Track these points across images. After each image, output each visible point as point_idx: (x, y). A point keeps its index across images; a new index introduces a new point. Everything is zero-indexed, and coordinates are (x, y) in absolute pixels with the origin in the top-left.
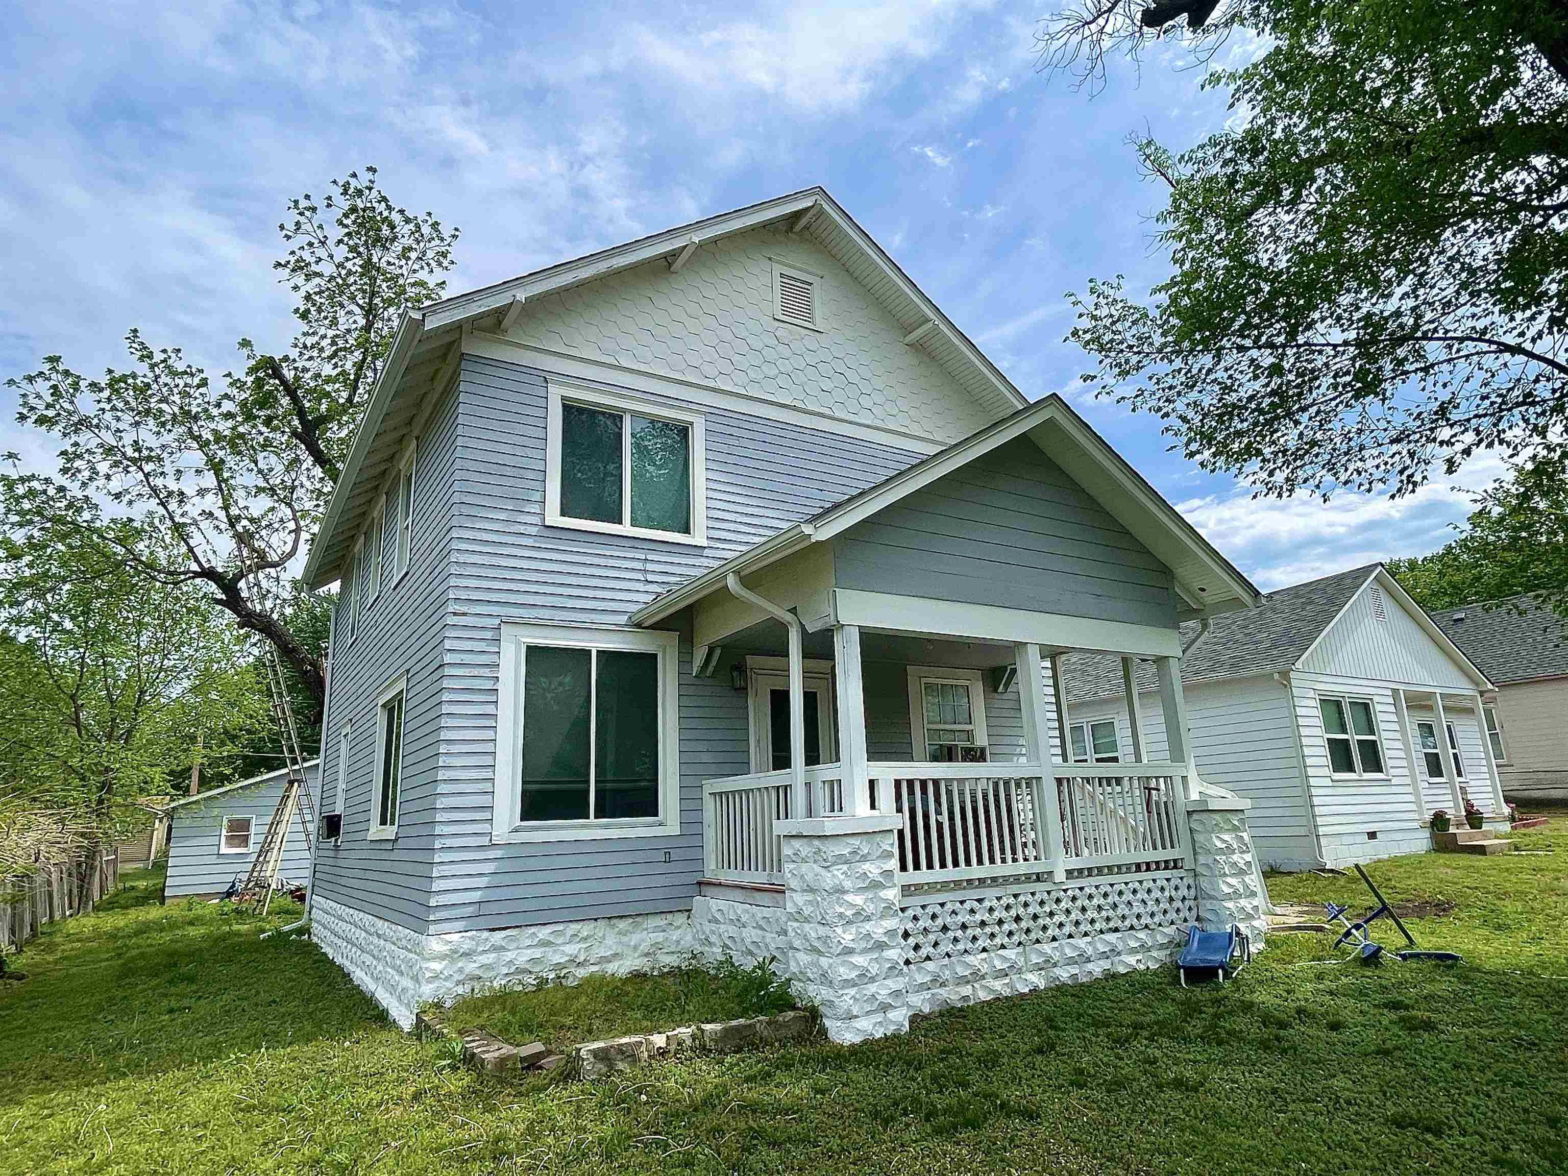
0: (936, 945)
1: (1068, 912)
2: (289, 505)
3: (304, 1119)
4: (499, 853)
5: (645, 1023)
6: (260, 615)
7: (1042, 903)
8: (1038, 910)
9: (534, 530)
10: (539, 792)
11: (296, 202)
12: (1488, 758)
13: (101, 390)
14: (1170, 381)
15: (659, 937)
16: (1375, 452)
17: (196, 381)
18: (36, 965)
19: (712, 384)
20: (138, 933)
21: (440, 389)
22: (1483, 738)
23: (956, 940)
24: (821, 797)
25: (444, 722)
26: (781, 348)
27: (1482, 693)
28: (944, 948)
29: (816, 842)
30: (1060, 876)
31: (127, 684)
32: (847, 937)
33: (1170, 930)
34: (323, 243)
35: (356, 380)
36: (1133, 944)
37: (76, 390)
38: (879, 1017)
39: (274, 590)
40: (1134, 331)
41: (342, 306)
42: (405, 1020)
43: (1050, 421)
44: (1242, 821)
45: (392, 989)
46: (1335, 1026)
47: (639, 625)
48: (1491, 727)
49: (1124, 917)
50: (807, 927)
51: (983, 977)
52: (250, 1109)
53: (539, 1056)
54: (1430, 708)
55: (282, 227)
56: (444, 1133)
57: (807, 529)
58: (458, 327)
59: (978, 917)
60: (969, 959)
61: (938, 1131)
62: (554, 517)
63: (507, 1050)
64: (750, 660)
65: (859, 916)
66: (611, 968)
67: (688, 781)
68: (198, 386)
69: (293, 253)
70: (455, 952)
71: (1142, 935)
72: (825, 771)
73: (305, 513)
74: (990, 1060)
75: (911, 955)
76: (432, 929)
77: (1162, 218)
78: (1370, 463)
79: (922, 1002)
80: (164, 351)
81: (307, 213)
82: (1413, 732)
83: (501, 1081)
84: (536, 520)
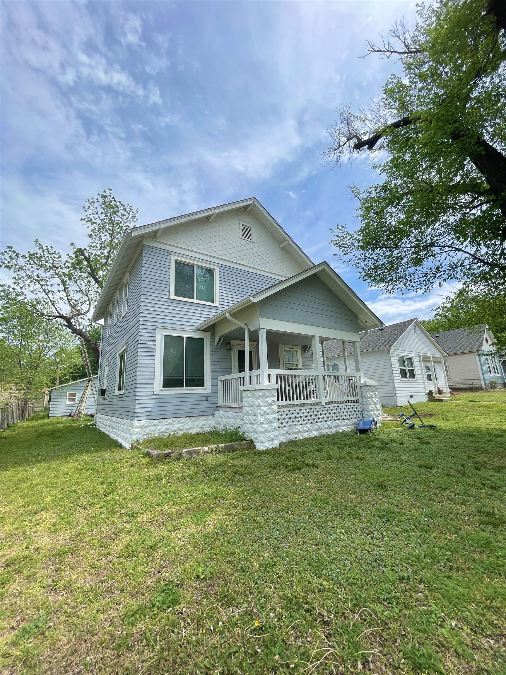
0: (287, 423)
1: (325, 414)
2: (87, 296)
3: (98, 472)
4: (156, 397)
5: (201, 444)
6: (78, 330)
7: (318, 411)
8: (317, 413)
9: (166, 300)
10: (168, 379)
11: (89, 200)
12: (445, 376)
13: (26, 258)
14: (359, 257)
15: (205, 422)
16: (418, 280)
17: (57, 256)
18: (10, 435)
19: (221, 257)
20: (42, 426)
21: (136, 257)
22: (444, 370)
23: (293, 421)
24: (254, 380)
25: (139, 357)
26: (242, 247)
27: (444, 357)
28: (289, 424)
29: (253, 392)
30: (323, 404)
31: (36, 351)
32: (262, 419)
33: (355, 420)
34: (97, 213)
35: (108, 256)
36: (344, 424)
37: (18, 257)
38: (271, 443)
39: (83, 322)
40: (349, 241)
41: (103, 233)
42: (128, 446)
43: (323, 269)
44: (376, 389)
45: (123, 438)
46: (402, 444)
47: (198, 330)
48: (446, 368)
49: (341, 416)
50: (250, 417)
51: (301, 432)
52: (81, 470)
53: (170, 453)
54: (429, 361)
55: (84, 207)
56: (142, 474)
57: (251, 298)
58: (142, 236)
59: (300, 415)
60: (297, 427)
61: (289, 471)
62: (173, 296)
63: (160, 452)
64: (233, 342)
65: (266, 413)
66: (190, 431)
67: (213, 377)
68: (58, 258)
69: (86, 216)
70: (143, 426)
71: (346, 421)
72: (255, 372)
73: (92, 299)
74: (304, 454)
75: (280, 425)
76: (136, 419)
77: (358, 210)
78: (417, 283)
79: (283, 439)
80: (47, 247)
81: (92, 204)
82: (424, 368)
83: (158, 460)
84: (167, 297)
